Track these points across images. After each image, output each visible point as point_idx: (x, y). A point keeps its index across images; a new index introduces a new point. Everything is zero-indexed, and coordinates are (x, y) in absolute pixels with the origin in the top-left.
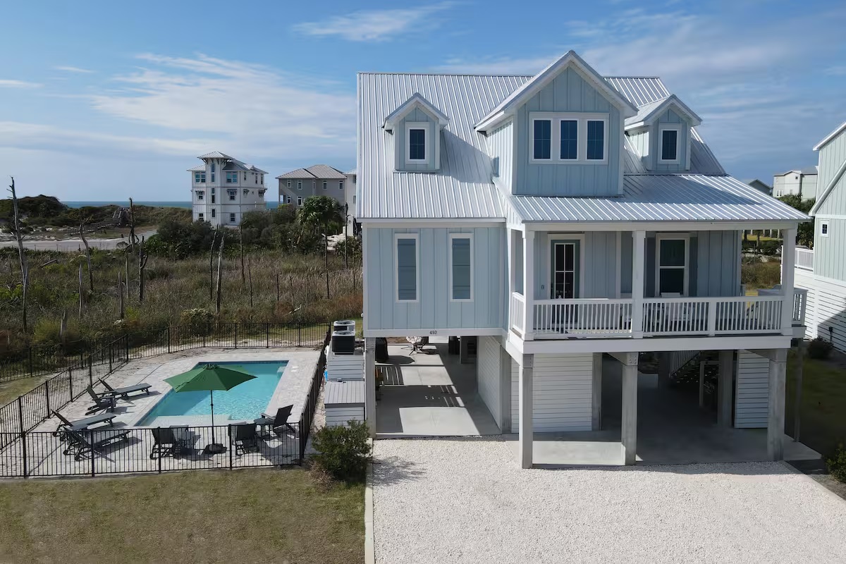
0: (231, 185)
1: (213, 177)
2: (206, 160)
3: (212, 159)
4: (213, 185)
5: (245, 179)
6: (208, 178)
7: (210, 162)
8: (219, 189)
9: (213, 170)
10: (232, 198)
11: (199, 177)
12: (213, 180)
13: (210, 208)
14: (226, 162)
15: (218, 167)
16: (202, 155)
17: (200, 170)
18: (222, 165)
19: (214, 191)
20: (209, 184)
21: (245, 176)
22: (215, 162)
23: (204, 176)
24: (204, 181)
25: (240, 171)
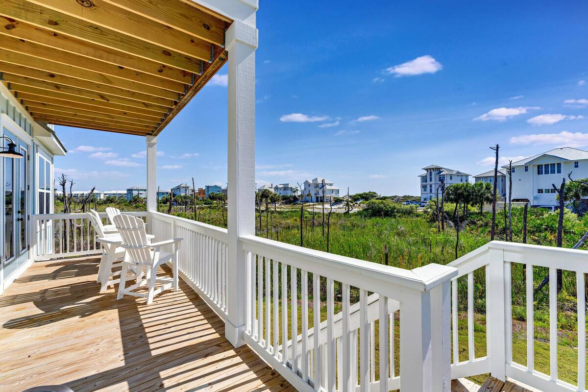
1: (431, 178)
2: (427, 170)
3: (430, 169)
4: (431, 183)
5: (451, 179)
6: (428, 179)
7: (429, 171)
9: (431, 175)
11: (424, 179)
12: (431, 180)
13: (429, 195)
14: (439, 170)
15: (433, 173)
16: (424, 167)
17: (424, 175)
18: (436, 172)
19: (431, 186)
20: (428, 182)
21: (451, 177)
22: (432, 170)
23: (426, 179)
24: (426, 181)
25: (447, 174)
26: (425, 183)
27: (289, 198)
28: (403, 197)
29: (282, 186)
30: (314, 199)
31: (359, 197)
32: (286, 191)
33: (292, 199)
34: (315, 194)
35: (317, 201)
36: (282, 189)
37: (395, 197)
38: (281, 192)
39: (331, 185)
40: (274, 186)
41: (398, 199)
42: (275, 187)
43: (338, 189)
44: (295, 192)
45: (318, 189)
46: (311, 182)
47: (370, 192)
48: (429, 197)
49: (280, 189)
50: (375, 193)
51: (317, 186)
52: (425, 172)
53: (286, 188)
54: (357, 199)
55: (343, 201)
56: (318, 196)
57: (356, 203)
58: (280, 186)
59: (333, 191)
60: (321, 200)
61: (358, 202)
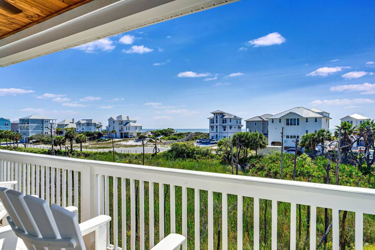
0: (225, 124)
1: (217, 121)
2: (214, 114)
3: (216, 113)
4: (217, 124)
6: (215, 121)
7: (216, 115)
8: (219, 126)
9: (217, 118)
10: (225, 130)
11: (212, 121)
12: (217, 122)
13: (215, 134)
14: (222, 114)
15: (219, 117)
16: (212, 112)
17: (212, 118)
18: (221, 116)
19: (217, 127)
20: (215, 124)
21: (231, 120)
22: (218, 114)
23: (213, 121)
24: (213, 123)
25: (228, 118)
26: (212, 124)
27: (93, 134)
28: (195, 134)
29: (85, 122)
30: (118, 134)
31: (160, 133)
32: (90, 127)
33: (96, 136)
34: (120, 131)
35: (122, 137)
36: (85, 125)
37: (189, 133)
38: (84, 127)
39: (135, 122)
40: (76, 121)
41: (192, 135)
42: (78, 122)
43: (141, 125)
44: (98, 128)
45: (122, 126)
46: (115, 119)
47: (169, 129)
48: (215, 135)
49: (83, 124)
50: (173, 130)
51: (121, 123)
52: (213, 115)
53: (89, 124)
54: (158, 135)
55: (147, 137)
56: (122, 132)
57: (158, 139)
58: (83, 122)
59: (136, 127)
60: (125, 136)
61: (159, 138)
